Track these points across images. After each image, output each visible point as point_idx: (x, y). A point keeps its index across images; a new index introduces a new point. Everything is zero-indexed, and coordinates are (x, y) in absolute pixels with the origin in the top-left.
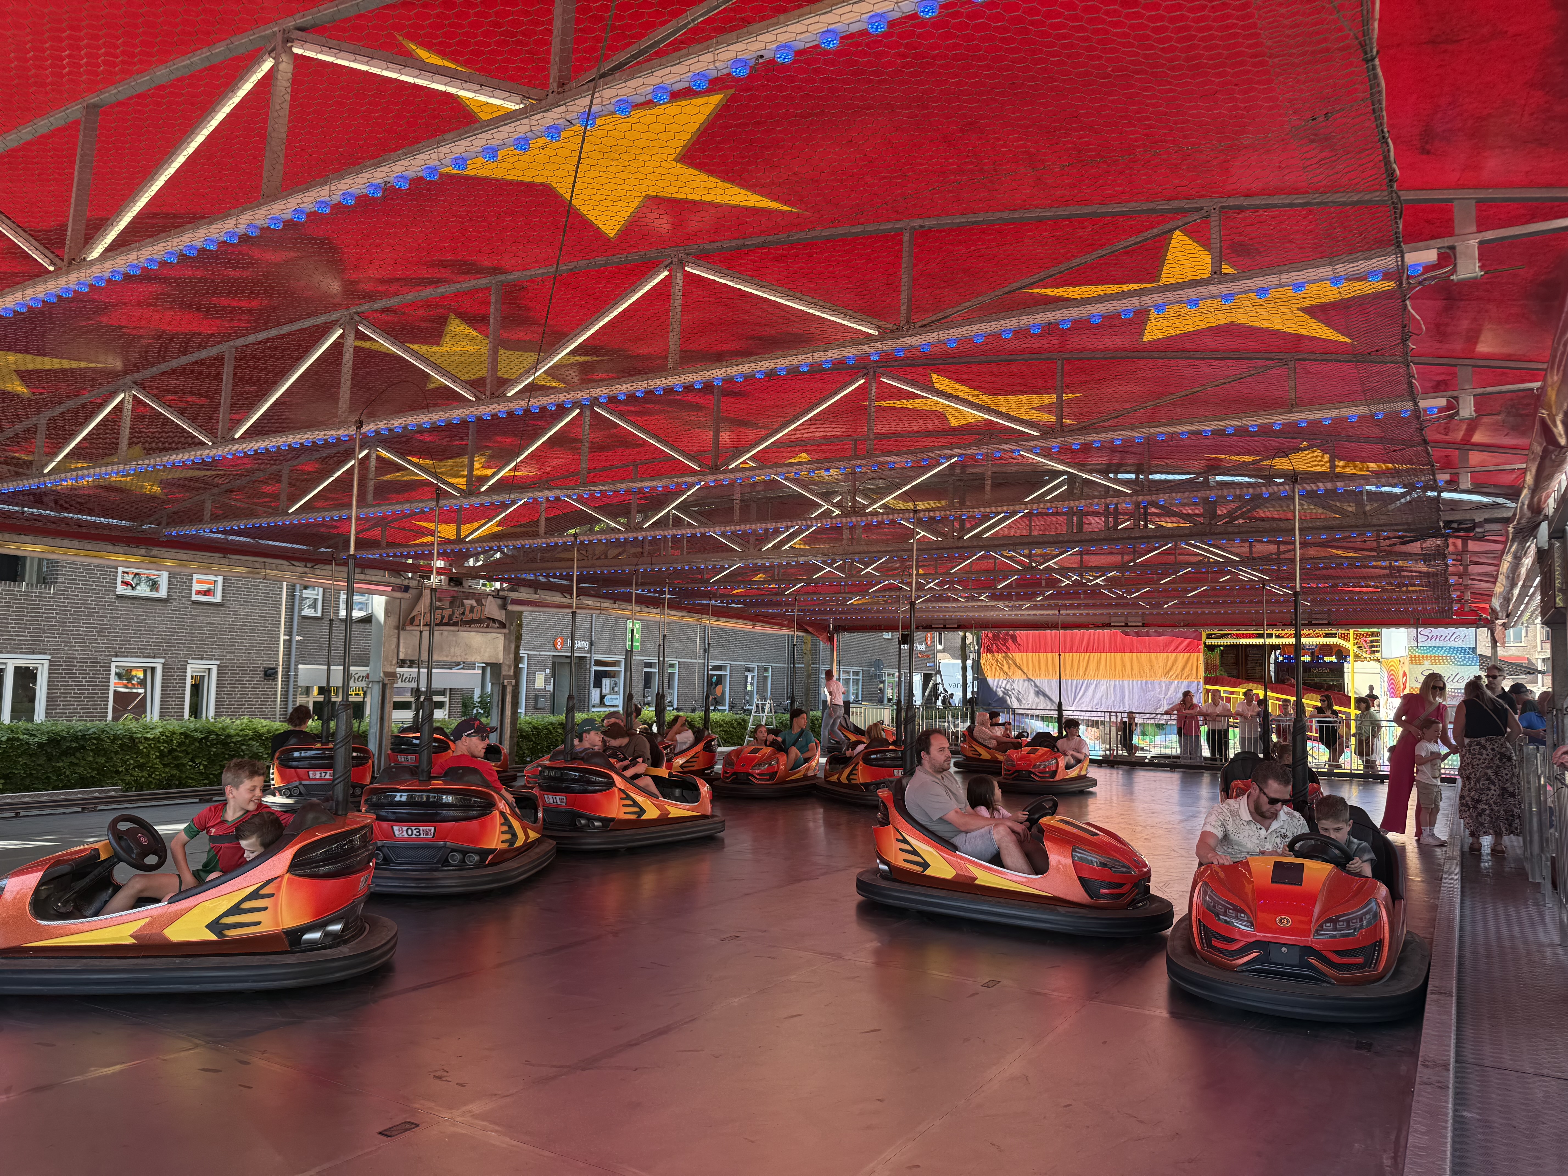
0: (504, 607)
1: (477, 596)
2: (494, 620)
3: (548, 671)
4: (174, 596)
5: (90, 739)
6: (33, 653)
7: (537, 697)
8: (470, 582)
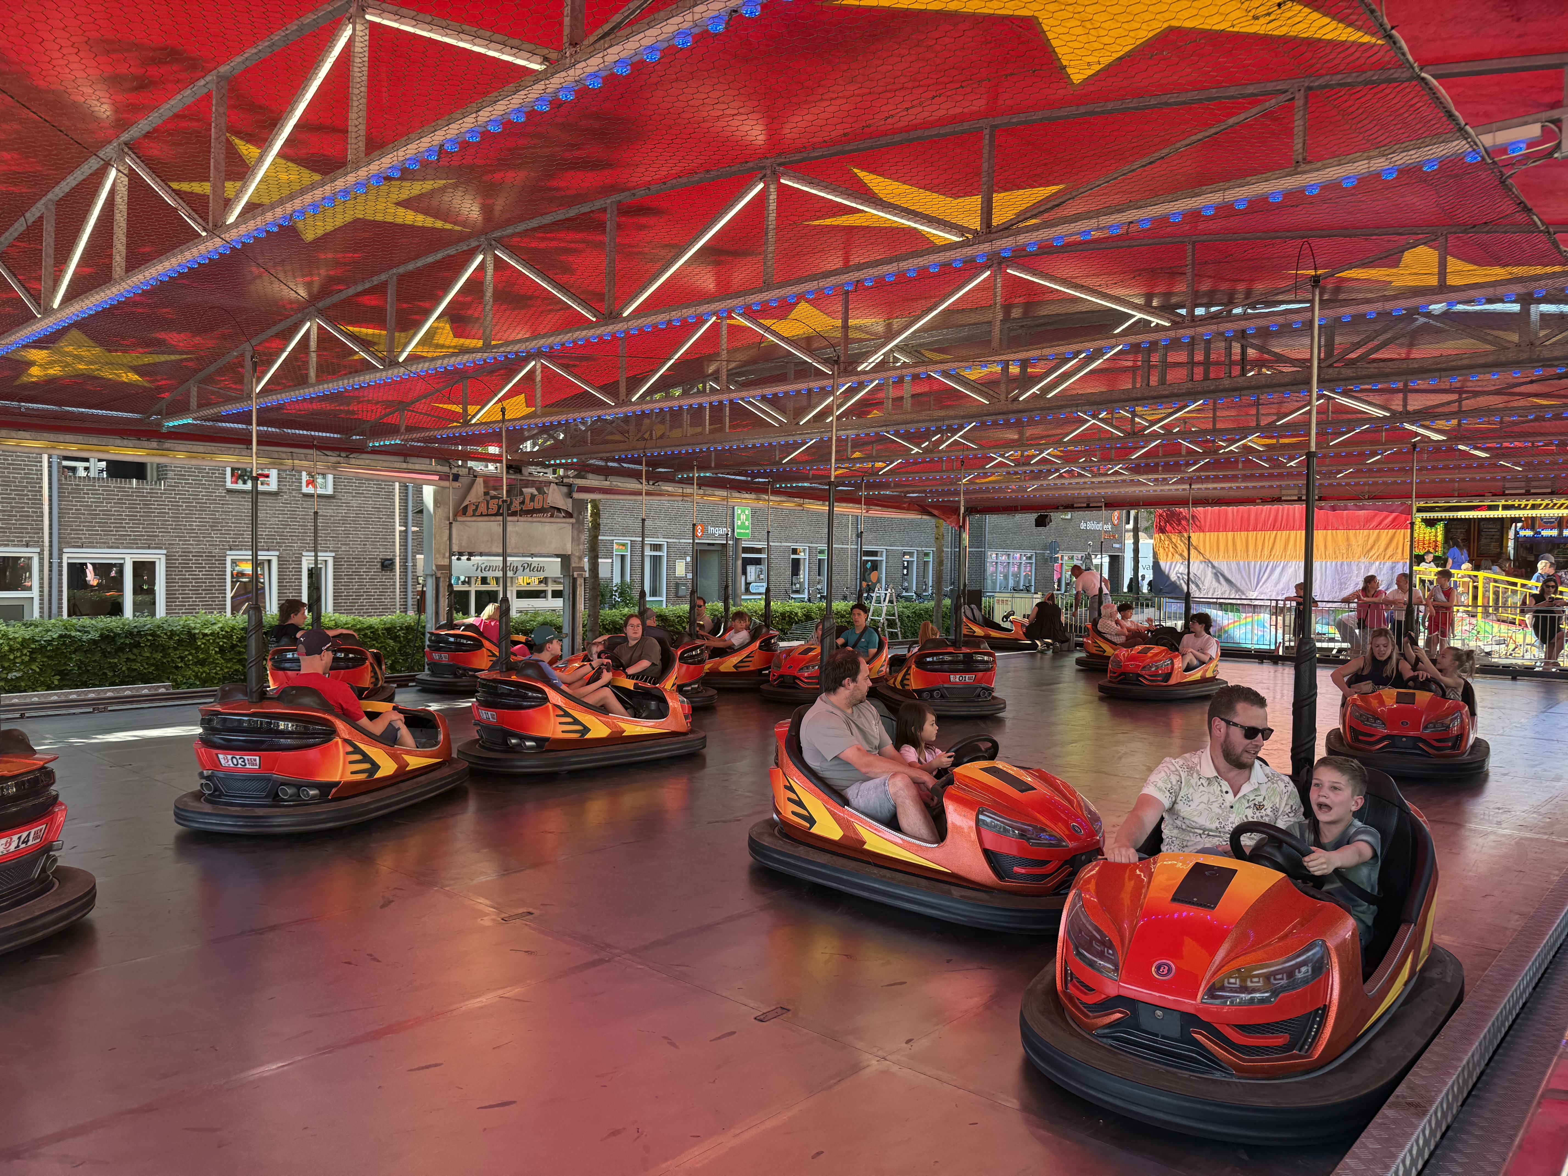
0: (569, 495)
1: (537, 484)
2: (559, 510)
3: (688, 559)
4: (285, 489)
5: (146, 635)
6: (149, 548)
7: (677, 585)
8: (532, 469)
